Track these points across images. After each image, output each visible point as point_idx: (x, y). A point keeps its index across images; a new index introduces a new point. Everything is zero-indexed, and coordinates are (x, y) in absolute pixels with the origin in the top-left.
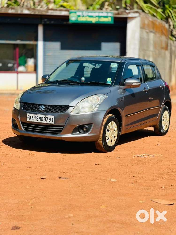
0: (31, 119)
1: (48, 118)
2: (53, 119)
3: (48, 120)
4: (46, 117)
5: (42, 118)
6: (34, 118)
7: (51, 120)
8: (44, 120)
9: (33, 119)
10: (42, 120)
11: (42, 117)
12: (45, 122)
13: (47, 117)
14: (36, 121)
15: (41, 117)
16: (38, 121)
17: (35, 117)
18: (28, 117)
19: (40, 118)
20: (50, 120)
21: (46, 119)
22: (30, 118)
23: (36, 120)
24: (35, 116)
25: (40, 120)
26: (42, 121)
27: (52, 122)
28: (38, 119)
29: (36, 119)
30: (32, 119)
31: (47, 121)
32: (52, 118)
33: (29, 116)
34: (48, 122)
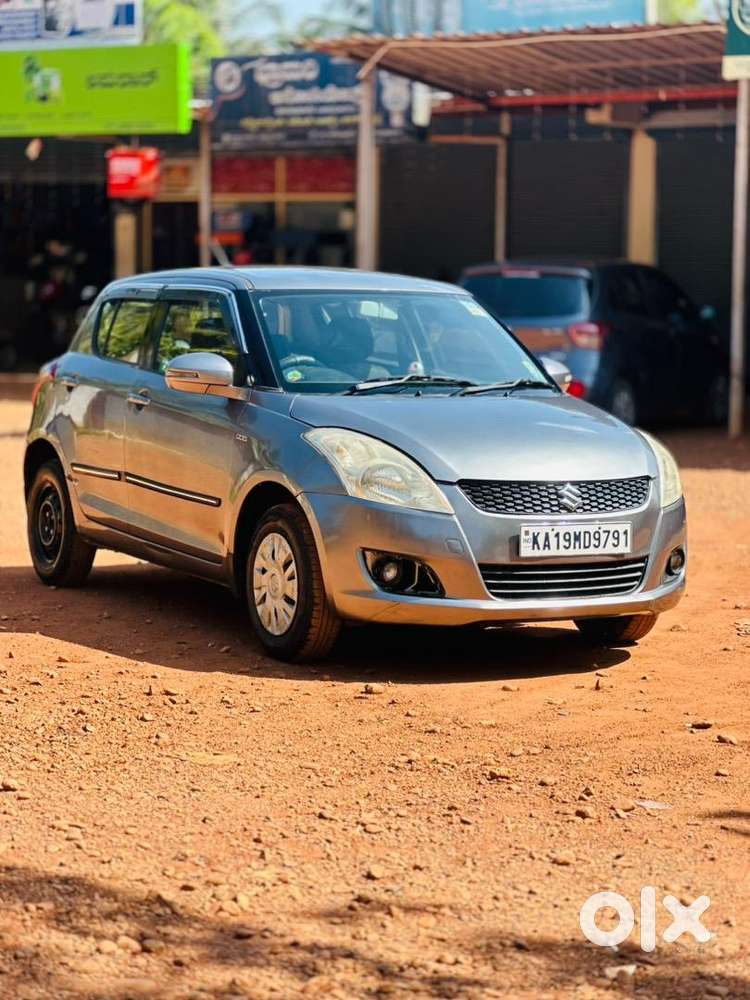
0: (541, 546)
1: (609, 532)
2: (629, 532)
3: (611, 540)
4: (601, 531)
5: (587, 535)
6: (553, 541)
7: (622, 538)
8: (593, 542)
9: (549, 546)
10: (587, 545)
11: (585, 532)
12: (600, 551)
13: (605, 532)
14: (563, 552)
15: (582, 534)
16: (571, 552)
17: (557, 535)
18: (526, 541)
19: (577, 538)
20: (618, 538)
21: (603, 536)
22: (535, 541)
23: (561, 546)
24: (555, 532)
25: (577, 544)
26: (585, 547)
27: (624, 549)
28: (569, 540)
29: (562, 543)
30: (545, 546)
31: (604, 546)
32: (626, 533)
33: (531, 536)
34: (610, 550)
